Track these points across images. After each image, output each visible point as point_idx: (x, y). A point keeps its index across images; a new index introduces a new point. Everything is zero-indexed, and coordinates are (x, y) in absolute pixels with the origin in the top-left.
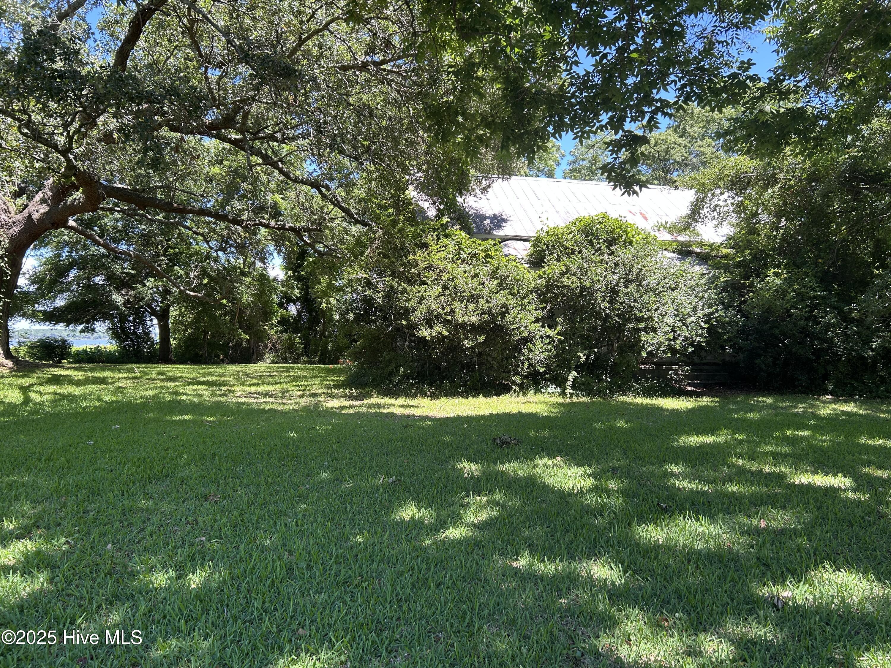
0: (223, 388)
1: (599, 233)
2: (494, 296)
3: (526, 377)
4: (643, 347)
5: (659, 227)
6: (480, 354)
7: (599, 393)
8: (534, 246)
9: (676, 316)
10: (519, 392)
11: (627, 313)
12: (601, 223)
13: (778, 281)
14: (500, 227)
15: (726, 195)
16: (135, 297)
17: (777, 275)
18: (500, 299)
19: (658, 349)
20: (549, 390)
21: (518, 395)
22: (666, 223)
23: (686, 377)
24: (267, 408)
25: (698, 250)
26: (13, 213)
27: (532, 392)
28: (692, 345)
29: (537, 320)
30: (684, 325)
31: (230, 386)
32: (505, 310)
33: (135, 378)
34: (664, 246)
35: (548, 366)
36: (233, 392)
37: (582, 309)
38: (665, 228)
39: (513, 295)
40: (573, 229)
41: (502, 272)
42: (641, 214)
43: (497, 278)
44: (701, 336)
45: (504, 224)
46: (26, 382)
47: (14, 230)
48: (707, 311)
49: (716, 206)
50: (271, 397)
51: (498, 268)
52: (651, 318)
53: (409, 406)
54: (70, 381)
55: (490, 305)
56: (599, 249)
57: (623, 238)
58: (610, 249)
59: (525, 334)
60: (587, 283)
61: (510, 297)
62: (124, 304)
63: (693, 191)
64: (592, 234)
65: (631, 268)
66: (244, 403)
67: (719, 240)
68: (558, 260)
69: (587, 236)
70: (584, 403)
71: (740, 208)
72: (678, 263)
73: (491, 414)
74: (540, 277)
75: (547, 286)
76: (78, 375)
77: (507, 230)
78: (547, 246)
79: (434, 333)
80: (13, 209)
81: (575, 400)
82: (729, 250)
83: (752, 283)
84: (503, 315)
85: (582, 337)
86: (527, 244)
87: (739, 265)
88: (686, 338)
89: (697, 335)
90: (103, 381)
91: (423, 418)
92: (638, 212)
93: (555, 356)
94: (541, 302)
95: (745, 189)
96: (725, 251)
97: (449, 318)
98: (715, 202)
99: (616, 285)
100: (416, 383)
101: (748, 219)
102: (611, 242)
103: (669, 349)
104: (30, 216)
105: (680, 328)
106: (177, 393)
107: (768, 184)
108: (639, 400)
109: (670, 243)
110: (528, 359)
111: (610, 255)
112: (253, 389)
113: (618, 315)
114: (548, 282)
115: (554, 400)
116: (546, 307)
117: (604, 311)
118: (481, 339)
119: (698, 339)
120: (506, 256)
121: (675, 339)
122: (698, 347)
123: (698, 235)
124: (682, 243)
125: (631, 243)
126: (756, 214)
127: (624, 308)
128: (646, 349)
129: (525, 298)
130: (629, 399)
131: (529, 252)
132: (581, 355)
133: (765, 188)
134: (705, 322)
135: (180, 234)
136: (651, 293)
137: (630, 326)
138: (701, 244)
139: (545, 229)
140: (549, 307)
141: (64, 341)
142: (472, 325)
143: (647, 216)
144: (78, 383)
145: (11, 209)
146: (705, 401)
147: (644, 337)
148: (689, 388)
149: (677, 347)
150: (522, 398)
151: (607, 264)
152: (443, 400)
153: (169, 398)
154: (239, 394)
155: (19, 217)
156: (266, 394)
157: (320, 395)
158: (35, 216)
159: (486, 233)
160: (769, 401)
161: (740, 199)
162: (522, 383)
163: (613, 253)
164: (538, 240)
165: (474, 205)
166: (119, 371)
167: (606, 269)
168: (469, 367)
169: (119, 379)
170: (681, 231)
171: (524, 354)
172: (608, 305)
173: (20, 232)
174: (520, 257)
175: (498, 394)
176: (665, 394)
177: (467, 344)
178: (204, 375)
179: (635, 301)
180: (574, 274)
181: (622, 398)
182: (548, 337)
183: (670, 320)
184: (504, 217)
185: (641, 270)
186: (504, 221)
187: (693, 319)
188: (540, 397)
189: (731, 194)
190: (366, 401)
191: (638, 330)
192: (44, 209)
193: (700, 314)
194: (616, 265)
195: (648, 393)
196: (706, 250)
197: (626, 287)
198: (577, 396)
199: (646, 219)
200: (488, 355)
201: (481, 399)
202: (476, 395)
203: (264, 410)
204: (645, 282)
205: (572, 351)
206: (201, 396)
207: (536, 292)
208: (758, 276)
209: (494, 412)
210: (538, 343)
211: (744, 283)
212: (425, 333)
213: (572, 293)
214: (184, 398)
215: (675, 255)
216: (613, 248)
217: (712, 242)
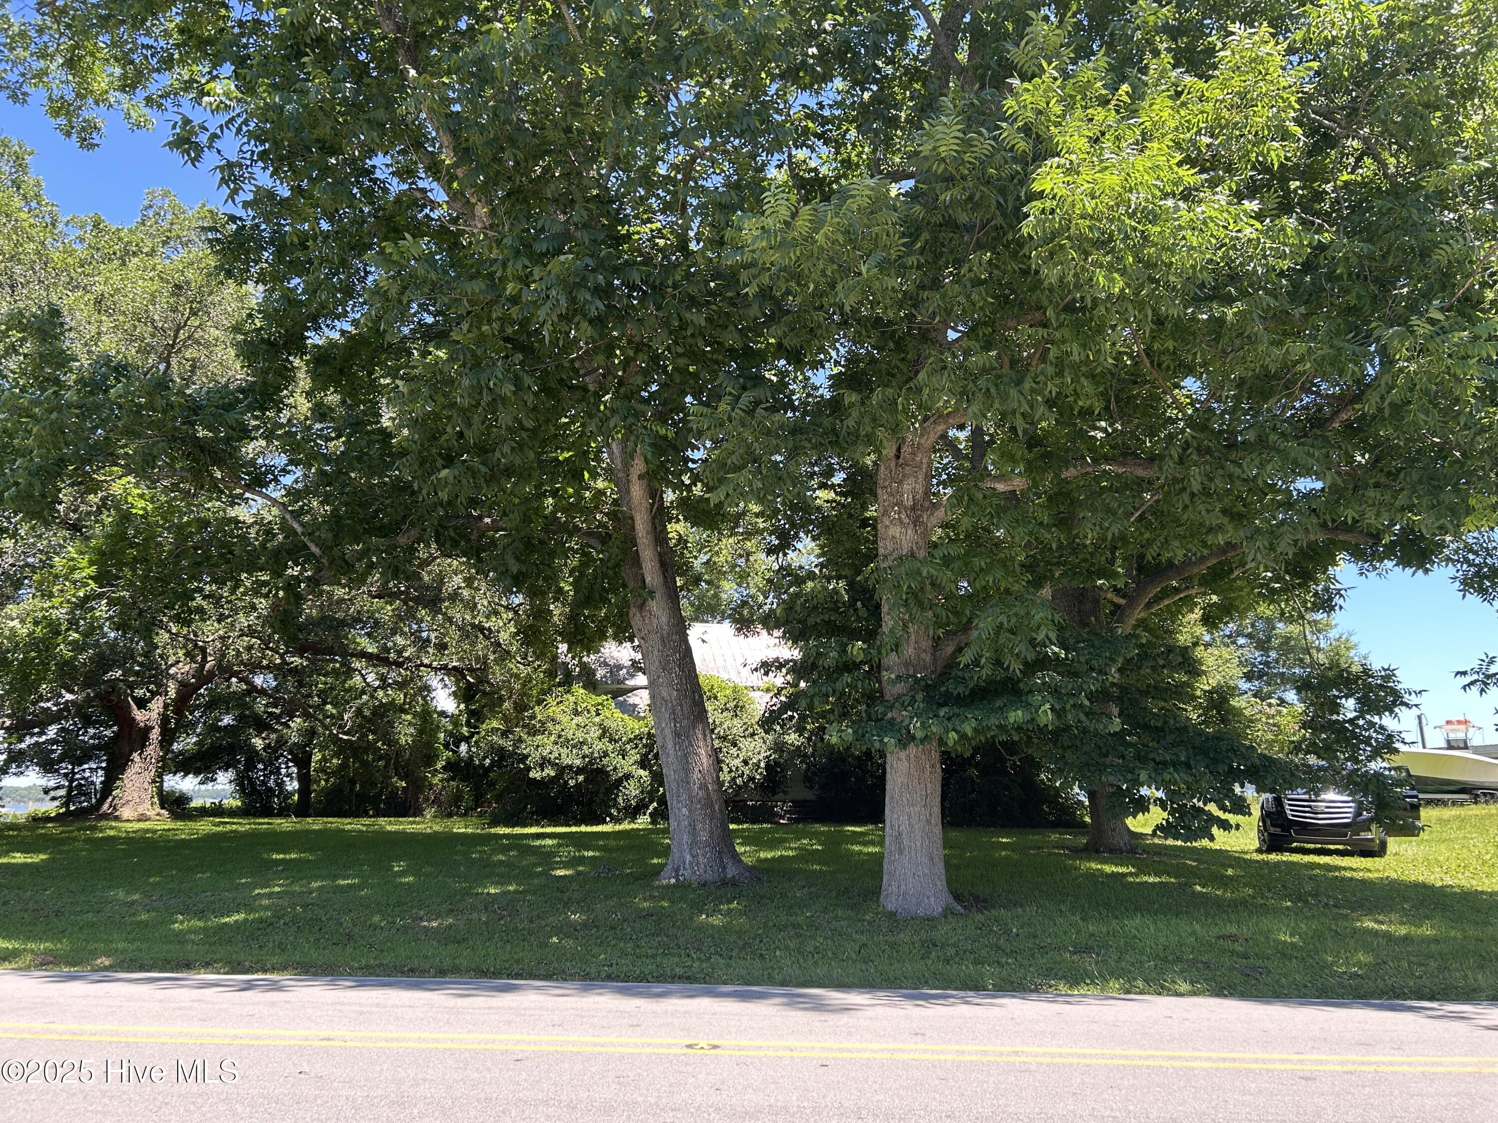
2: (597, 743)
3: (622, 810)
6: (586, 791)
16: (277, 741)
28: (753, 781)
32: (604, 754)
44: (761, 774)
45: (638, 673)
55: (592, 750)
59: (622, 775)
62: (264, 749)
79: (544, 775)
84: (601, 758)
88: (748, 776)
89: (758, 774)
97: (557, 761)
110: (624, 795)
118: (581, 778)
119: (759, 777)
122: (758, 784)
134: (765, 763)
142: (576, 767)
149: (739, 783)
162: (618, 814)
171: (619, 791)
177: (572, 783)
187: (755, 760)
207: (640, 739)
212: (535, 774)
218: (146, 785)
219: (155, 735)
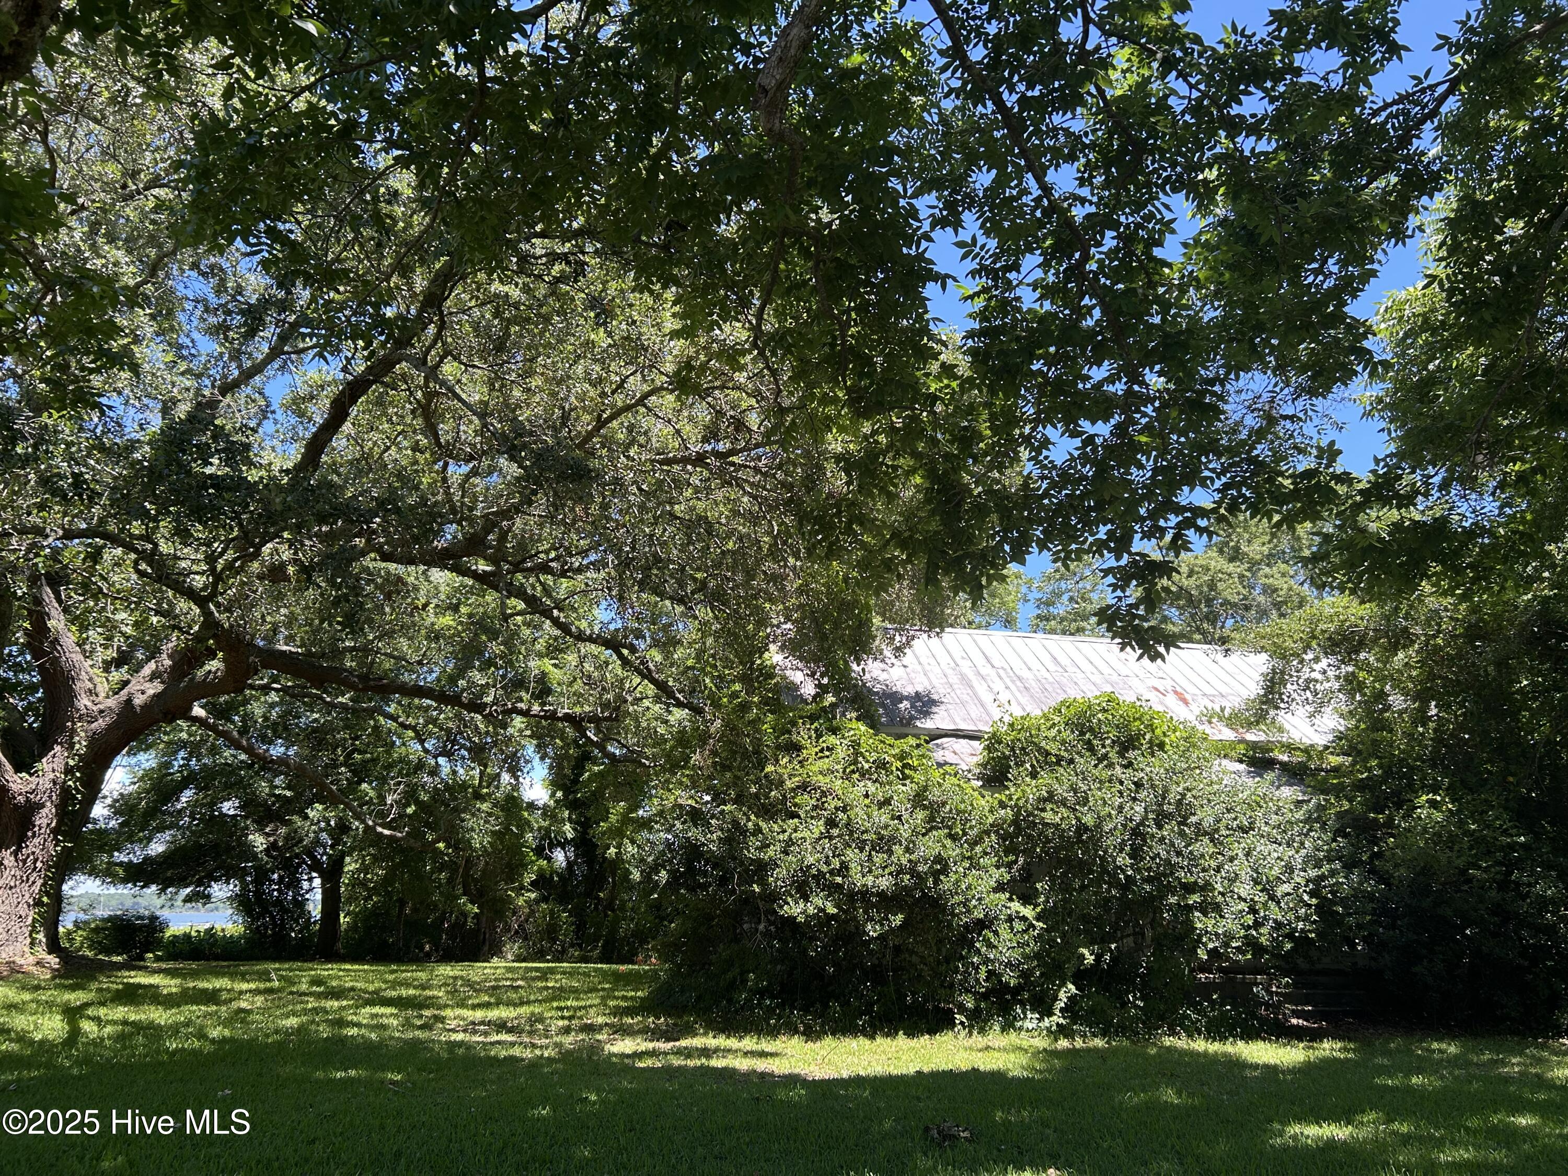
0: (427, 1013)
1: (1104, 729)
2: (921, 841)
3: (985, 996)
4: (1199, 941)
5: (1209, 717)
6: (897, 950)
7: (1123, 1029)
8: (988, 748)
9: (1256, 882)
10: (971, 1027)
11: (1165, 875)
12: (1104, 711)
13: (1438, 816)
14: (927, 714)
15: (1324, 663)
16: (287, 838)
17: (1433, 804)
18: (929, 846)
19: (1226, 945)
20: (1028, 1025)
21: (970, 1034)
22: (1223, 710)
23: (1288, 998)
24: (503, 1053)
25: (1285, 758)
26: (102, 695)
27: (997, 1028)
28: (1290, 936)
29: (1000, 887)
30: (1272, 898)
31: (439, 1008)
32: (941, 866)
33: (270, 991)
34: (1223, 750)
35: (1025, 975)
36: (442, 1020)
37: (1082, 867)
38: (1220, 719)
39: (953, 837)
40: (1057, 719)
41: (934, 795)
42: (1176, 692)
43: (925, 808)
44: (1306, 919)
45: (934, 709)
46: (76, 998)
47: (100, 724)
48: (1313, 873)
49: (1309, 681)
50: (510, 1031)
51: (925, 788)
52: (1207, 887)
53: (763, 1054)
54: (152, 996)
55: (913, 857)
56: (1105, 757)
57: (1148, 737)
58: (1123, 757)
59: (979, 914)
60: (1089, 820)
61: (948, 842)
62: (267, 851)
63: (1264, 657)
64: (1091, 729)
65: (1166, 790)
66: (461, 1044)
67: (1321, 740)
68: (1034, 775)
69: (1082, 733)
70: (1096, 1050)
71: (1351, 684)
72: (1250, 782)
73: (919, 1073)
74: (1002, 805)
75: (1015, 822)
76: (169, 985)
77: (938, 721)
78: (1013, 750)
79: (811, 910)
80: (103, 688)
81: (1079, 1043)
82: (1340, 759)
83: (1390, 819)
84: (936, 875)
85: (1085, 919)
86: (976, 744)
87: (1361, 786)
88: (1278, 925)
89: (1298, 918)
90: (211, 997)
91: (792, 1080)
92: (1170, 689)
93: (1037, 956)
94: (1007, 852)
95: (1357, 652)
96: (1335, 760)
97: (839, 880)
98: (1306, 673)
99: (1142, 823)
100: (777, 1006)
101: (1367, 705)
102: (1127, 744)
103: (1248, 945)
104: (129, 701)
105: (1265, 904)
106: (341, 1023)
107: (1397, 643)
108: (1200, 1045)
109: (1232, 745)
110: (987, 961)
111: (1125, 767)
112: (479, 1014)
113: (1148, 880)
114: (1018, 814)
115: (1041, 1043)
116: (1016, 862)
117: (1123, 871)
118: (897, 920)
119: (1301, 925)
120: (940, 765)
121: (1257, 925)
122: (1302, 942)
123: (1281, 730)
124: (1254, 746)
125: (1161, 746)
126: (1381, 696)
127: (1159, 865)
128: (1205, 945)
129: (976, 843)
130: (1181, 1042)
131: (979, 759)
132: (1085, 951)
133: (1394, 649)
134: (1312, 894)
135: (376, 728)
136: (1206, 840)
137: (1173, 900)
138: (1290, 748)
139: (1007, 719)
140: (1021, 860)
141: (154, 918)
142: (881, 894)
143: (1188, 697)
144: (169, 1002)
145: (99, 689)
146: (1329, 1048)
147: (1200, 922)
148: (1294, 1021)
149: (1263, 940)
150: (977, 1040)
151: (1121, 783)
152: (828, 1042)
153: (325, 1032)
154: (453, 1024)
155: (112, 703)
156: (501, 1026)
157: (600, 1028)
158: (139, 700)
159: (902, 725)
160: (1452, 1049)
161: (1350, 669)
162: (977, 1010)
163: (1129, 765)
164: (994, 740)
165: (883, 677)
166: (243, 977)
167: (1120, 792)
168: (877, 975)
169: (241, 993)
170: (1249, 725)
171: (978, 952)
172: (1129, 861)
173: (109, 728)
174: (965, 768)
175: (932, 1032)
176: (1249, 1035)
177: (872, 930)
178: (395, 984)
179: (1179, 854)
180: (1064, 803)
181: (1168, 1041)
182: (1024, 919)
183: (1244, 889)
184: (935, 697)
185: (1183, 796)
186: (934, 703)
187: (1286, 888)
188: (1012, 1038)
189: (1332, 660)
190: (683, 1043)
191: (1189, 909)
192: (154, 688)
193: (1299, 877)
194: (1138, 785)
195: (1216, 1031)
196: (1299, 758)
197: (1160, 827)
198: (1084, 1036)
199: (1186, 702)
200: (912, 952)
201: (902, 1040)
202: (891, 1033)
203: (496, 1058)
204: (1193, 819)
205: (1070, 947)
206: (384, 1027)
207: (997, 832)
208: (1399, 806)
209: (926, 1070)
210: (1004, 930)
211: (1376, 819)
212: (795, 909)
213: (1061, 837)
214: (352, 1032)
215: (1242, 767)
216: (1131, 754)
217: (1309, 742)
218: (23, 910)
219: (45, 818)
